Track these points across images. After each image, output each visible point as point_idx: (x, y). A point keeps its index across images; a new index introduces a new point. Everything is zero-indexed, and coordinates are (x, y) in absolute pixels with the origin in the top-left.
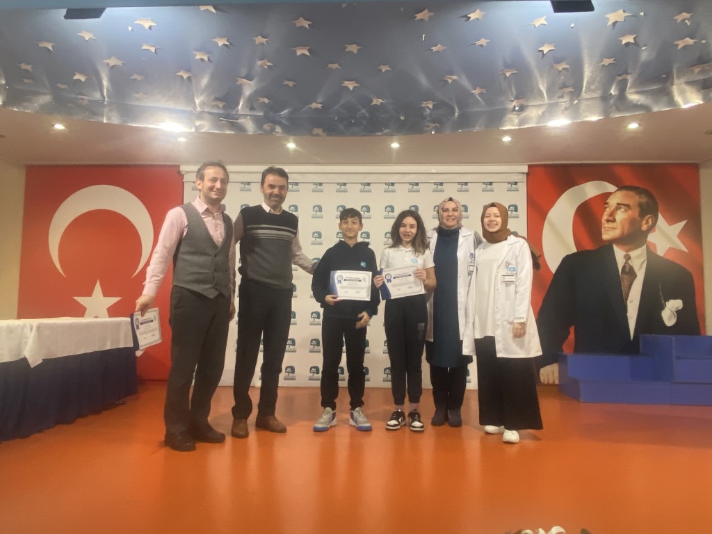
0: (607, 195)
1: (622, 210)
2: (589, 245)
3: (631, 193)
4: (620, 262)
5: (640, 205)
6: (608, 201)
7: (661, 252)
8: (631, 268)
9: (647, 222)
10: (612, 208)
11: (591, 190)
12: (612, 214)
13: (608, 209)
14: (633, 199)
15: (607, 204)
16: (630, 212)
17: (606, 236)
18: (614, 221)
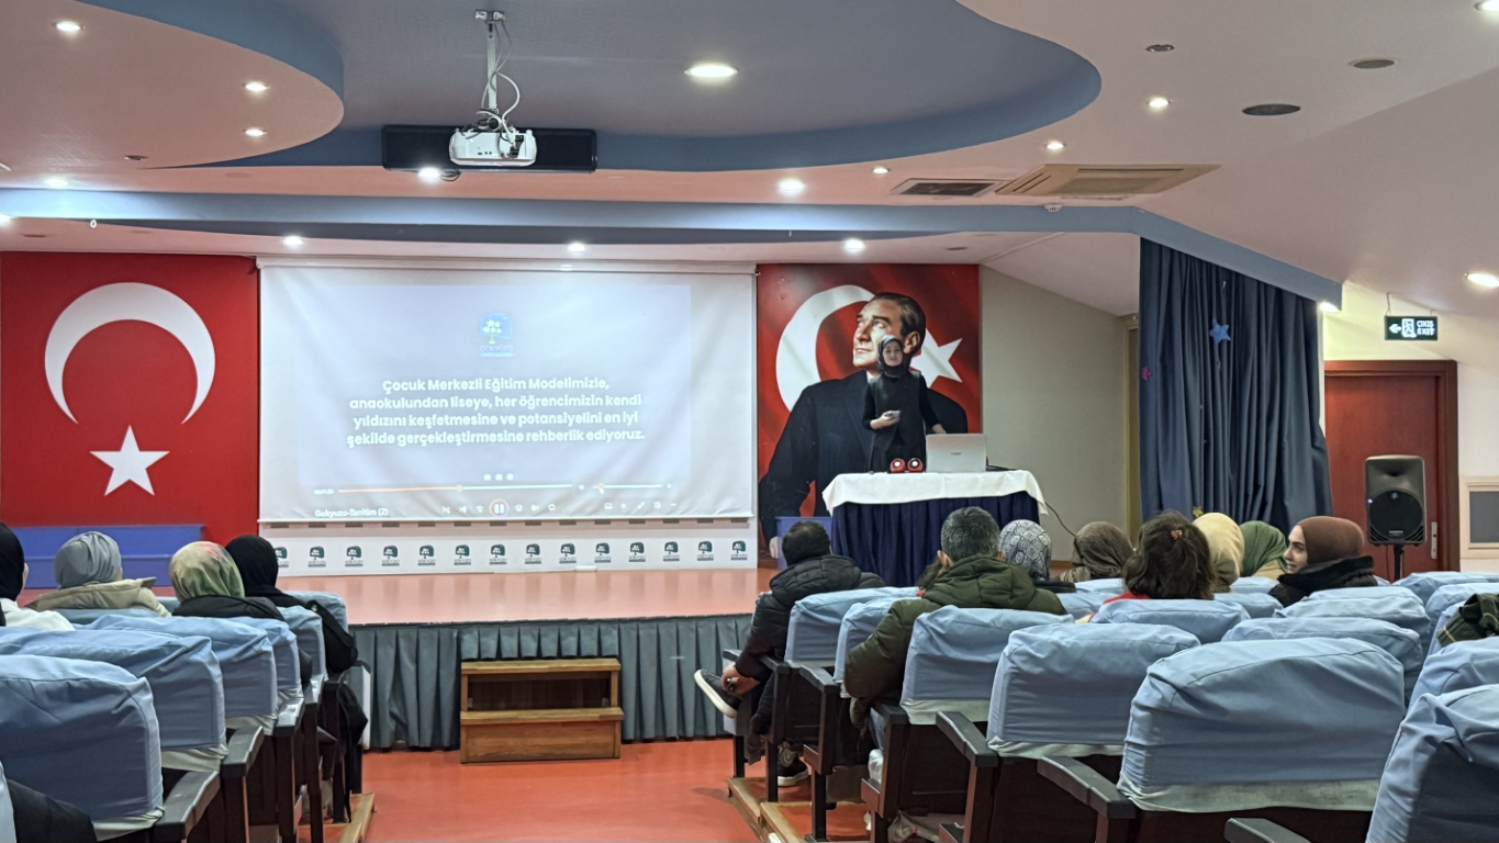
1: (880, 325)
2: (836, 374)
5: (903, 319)
6: (862, 312)
7: (928, 380)
10: (867, 323)
12: (867, 331)
13: (861, 324)
15: (860, 316)
16: (889, 328)
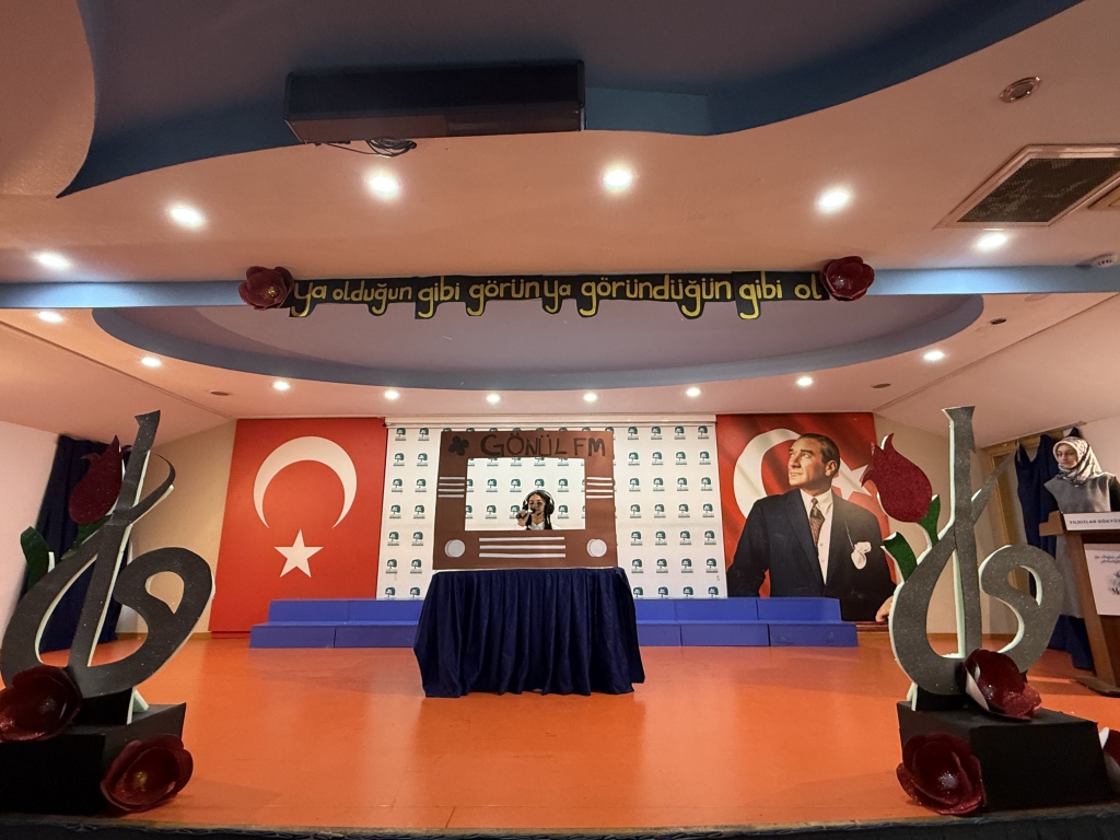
0: (792, 442)
1: (806, 456)
3: (813, 440)
4: (809, 507)
6: (792, 448)
7: (846, 496)
8: (819, 512)
9: (830, 468)
10: (797, 455)
11: (776, 437)
12: (797, 460)
13: (793, 456)
14: (817, 446)
15: (791, 450)
16: (814, 458)
17: (793, 482)
18: (800, 467)
